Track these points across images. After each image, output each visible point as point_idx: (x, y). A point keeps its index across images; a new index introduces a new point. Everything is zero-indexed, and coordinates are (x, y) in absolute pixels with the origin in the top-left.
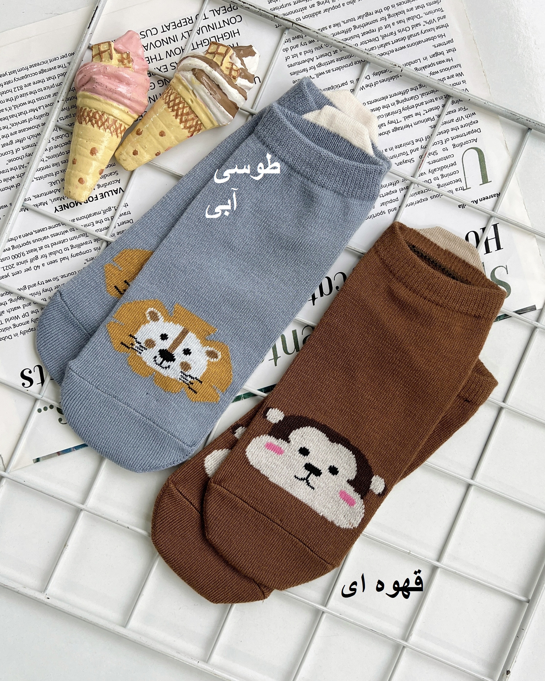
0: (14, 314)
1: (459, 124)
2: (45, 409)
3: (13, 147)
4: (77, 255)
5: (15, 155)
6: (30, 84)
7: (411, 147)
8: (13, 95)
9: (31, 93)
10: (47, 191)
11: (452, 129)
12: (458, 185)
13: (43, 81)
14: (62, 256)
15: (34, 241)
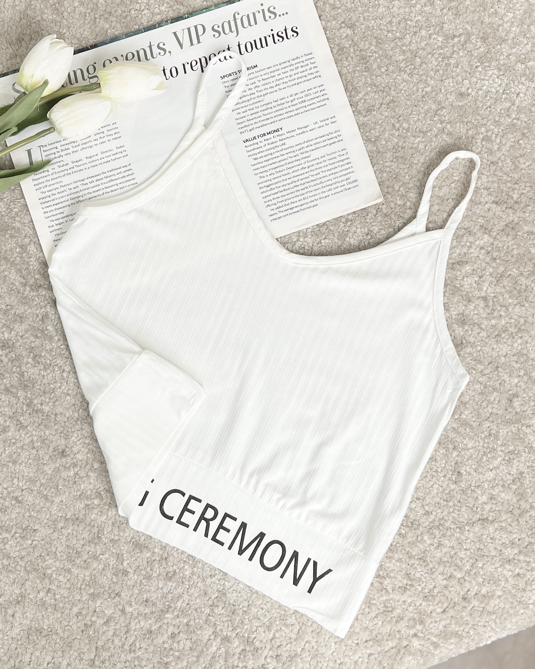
0: (304, 69)
1: (45, 184)
2: (283, 14)
3: (307, 165)
4: (268, 104)
5: (306, 160)
6: (299, 201)
7: (74, 170)
8: (308, 194)
9: (298, 196)
10: (287, 139)
11: (49, 180)
12: (45, 149)
13: (292, 203)
14: (277, 103)
15: (294, 110)
